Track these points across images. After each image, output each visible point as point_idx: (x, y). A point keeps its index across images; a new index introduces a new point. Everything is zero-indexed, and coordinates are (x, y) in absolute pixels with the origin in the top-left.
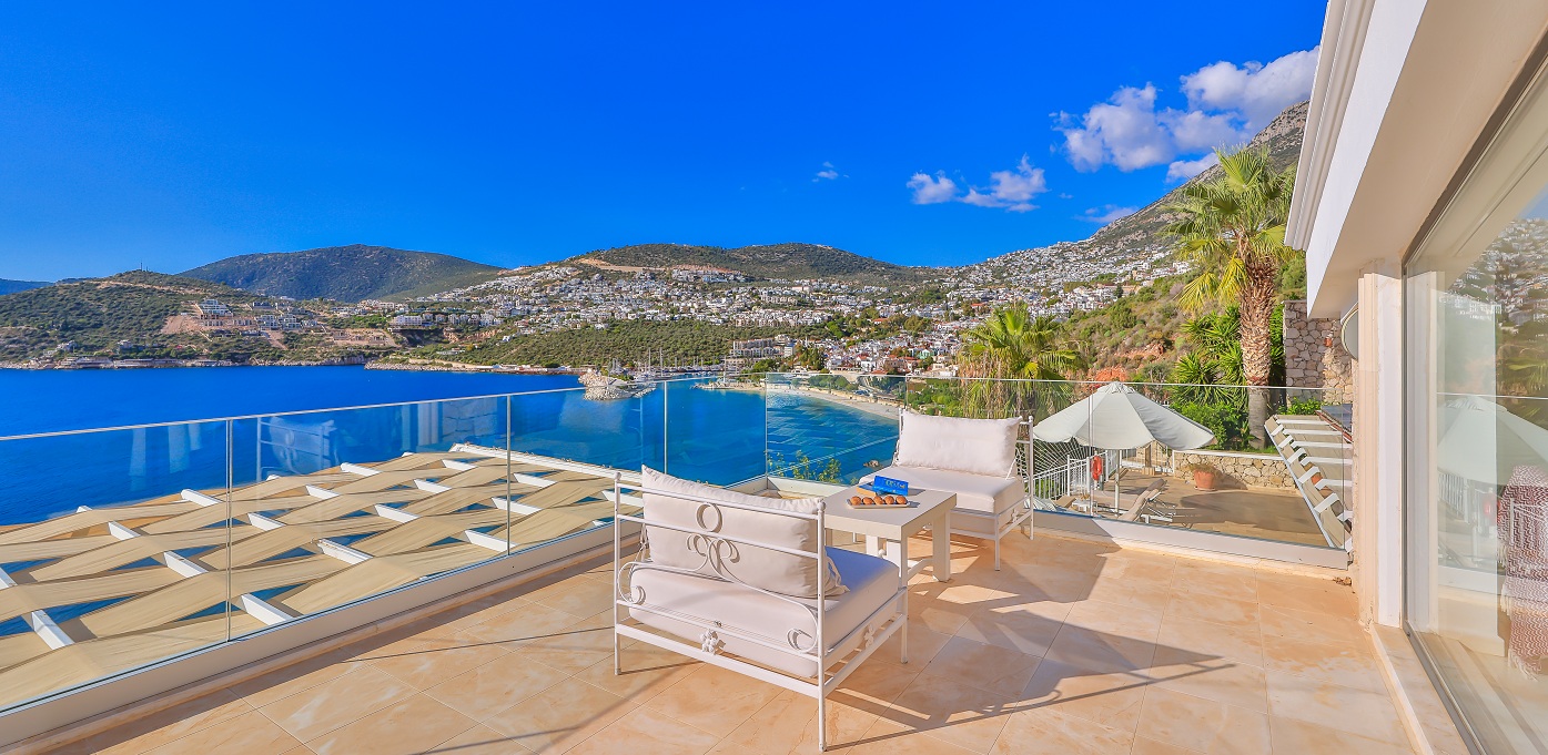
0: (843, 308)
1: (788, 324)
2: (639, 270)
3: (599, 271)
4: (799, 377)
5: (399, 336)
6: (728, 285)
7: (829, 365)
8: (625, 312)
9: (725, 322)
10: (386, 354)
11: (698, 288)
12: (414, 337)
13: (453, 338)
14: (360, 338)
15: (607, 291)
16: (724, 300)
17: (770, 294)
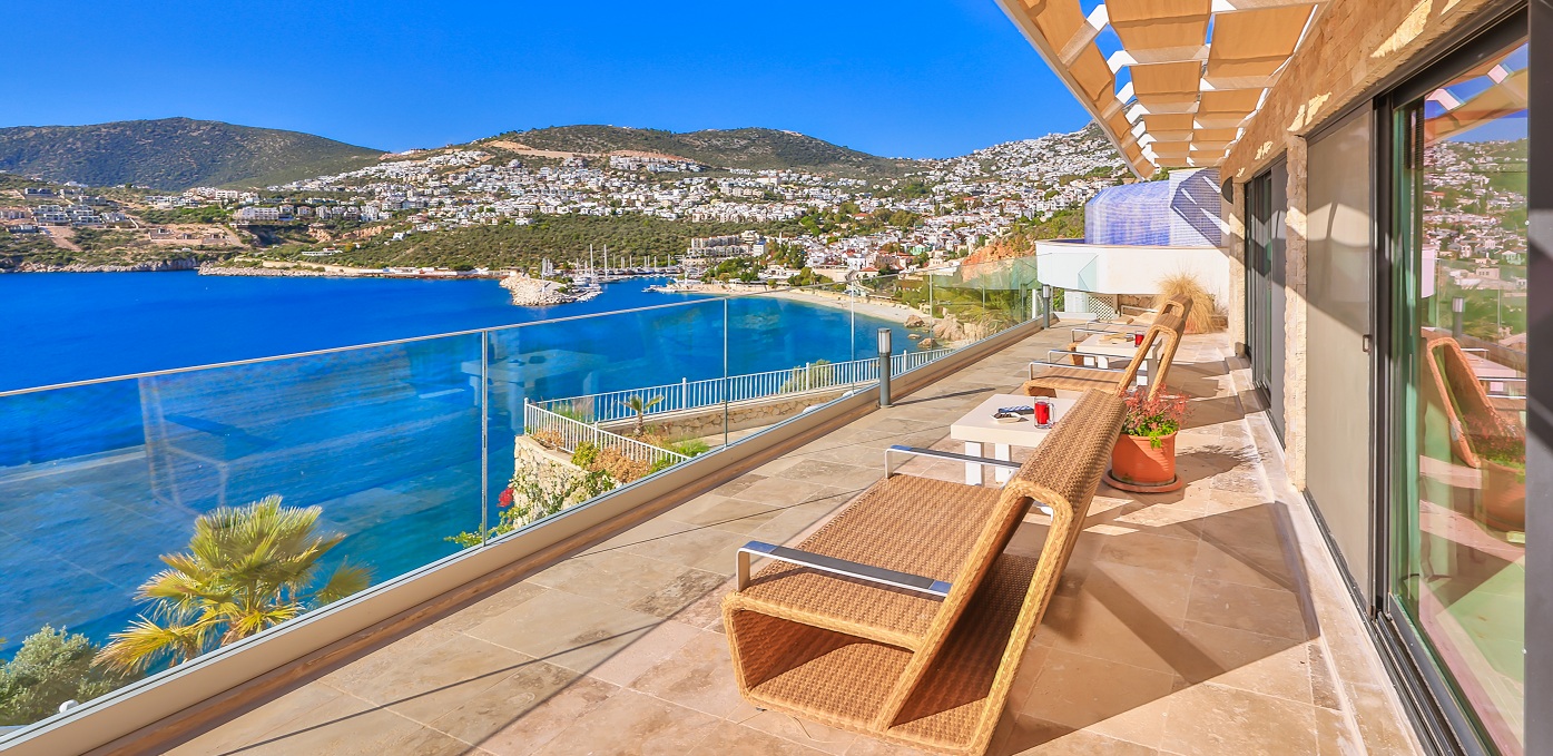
0: (818, 202)
1: (755, 219)
2: (568, 157)
3: (516, 156)
4: (775, 277)
5: (246, 233)
6: (679, 175)
7: (809, 263)
8: (552, 206)
9: (678, 217)
10: (228, 257)
11: (642, 178)
12: (265, 235)
13: (322, 236)
14: (189, 237)
15: (527, 180)
16: (676, 192)
17: (731, 185)
